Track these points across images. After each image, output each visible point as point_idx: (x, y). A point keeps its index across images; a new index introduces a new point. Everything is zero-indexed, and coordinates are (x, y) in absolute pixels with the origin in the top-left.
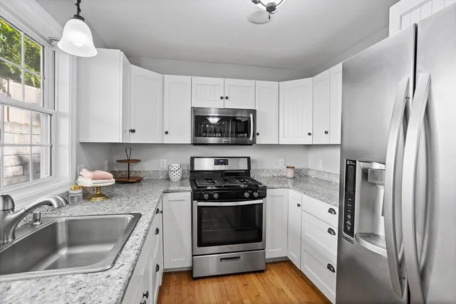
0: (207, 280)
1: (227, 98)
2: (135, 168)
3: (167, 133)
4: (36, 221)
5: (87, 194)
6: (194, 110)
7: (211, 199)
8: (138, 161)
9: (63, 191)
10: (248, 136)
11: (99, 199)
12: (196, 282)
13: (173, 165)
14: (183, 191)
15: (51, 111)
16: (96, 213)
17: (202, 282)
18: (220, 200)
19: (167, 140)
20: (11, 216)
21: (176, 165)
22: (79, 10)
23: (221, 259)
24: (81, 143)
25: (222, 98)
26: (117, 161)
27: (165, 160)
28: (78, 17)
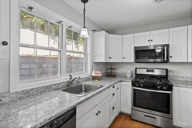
0: (137, 122)
1: (152, 40)
2: (115, 71)
3: (124, 58)
4: (78, 83)
5: (94, 78)
6: (135, 48)
7: (139, 87)
8: (114, 69)
9: (87, 76)
10: (164, 58)
11: (97, 80)
12: (132, 121)
13: (127, 71)
14: (128, 82)
15: (86, 53)
16: (92, 84)
17: (135, 122)
18: (144, 87)
19: (124, 61)
20: (71, 80)
21: (128, 71)
22: (84, 25)
23: (145, 115)
24: (94, 62)
25: (149, 41)
26: (108, 69)
27: (125, 69)
28: (84, 27)
